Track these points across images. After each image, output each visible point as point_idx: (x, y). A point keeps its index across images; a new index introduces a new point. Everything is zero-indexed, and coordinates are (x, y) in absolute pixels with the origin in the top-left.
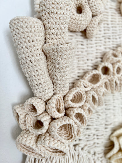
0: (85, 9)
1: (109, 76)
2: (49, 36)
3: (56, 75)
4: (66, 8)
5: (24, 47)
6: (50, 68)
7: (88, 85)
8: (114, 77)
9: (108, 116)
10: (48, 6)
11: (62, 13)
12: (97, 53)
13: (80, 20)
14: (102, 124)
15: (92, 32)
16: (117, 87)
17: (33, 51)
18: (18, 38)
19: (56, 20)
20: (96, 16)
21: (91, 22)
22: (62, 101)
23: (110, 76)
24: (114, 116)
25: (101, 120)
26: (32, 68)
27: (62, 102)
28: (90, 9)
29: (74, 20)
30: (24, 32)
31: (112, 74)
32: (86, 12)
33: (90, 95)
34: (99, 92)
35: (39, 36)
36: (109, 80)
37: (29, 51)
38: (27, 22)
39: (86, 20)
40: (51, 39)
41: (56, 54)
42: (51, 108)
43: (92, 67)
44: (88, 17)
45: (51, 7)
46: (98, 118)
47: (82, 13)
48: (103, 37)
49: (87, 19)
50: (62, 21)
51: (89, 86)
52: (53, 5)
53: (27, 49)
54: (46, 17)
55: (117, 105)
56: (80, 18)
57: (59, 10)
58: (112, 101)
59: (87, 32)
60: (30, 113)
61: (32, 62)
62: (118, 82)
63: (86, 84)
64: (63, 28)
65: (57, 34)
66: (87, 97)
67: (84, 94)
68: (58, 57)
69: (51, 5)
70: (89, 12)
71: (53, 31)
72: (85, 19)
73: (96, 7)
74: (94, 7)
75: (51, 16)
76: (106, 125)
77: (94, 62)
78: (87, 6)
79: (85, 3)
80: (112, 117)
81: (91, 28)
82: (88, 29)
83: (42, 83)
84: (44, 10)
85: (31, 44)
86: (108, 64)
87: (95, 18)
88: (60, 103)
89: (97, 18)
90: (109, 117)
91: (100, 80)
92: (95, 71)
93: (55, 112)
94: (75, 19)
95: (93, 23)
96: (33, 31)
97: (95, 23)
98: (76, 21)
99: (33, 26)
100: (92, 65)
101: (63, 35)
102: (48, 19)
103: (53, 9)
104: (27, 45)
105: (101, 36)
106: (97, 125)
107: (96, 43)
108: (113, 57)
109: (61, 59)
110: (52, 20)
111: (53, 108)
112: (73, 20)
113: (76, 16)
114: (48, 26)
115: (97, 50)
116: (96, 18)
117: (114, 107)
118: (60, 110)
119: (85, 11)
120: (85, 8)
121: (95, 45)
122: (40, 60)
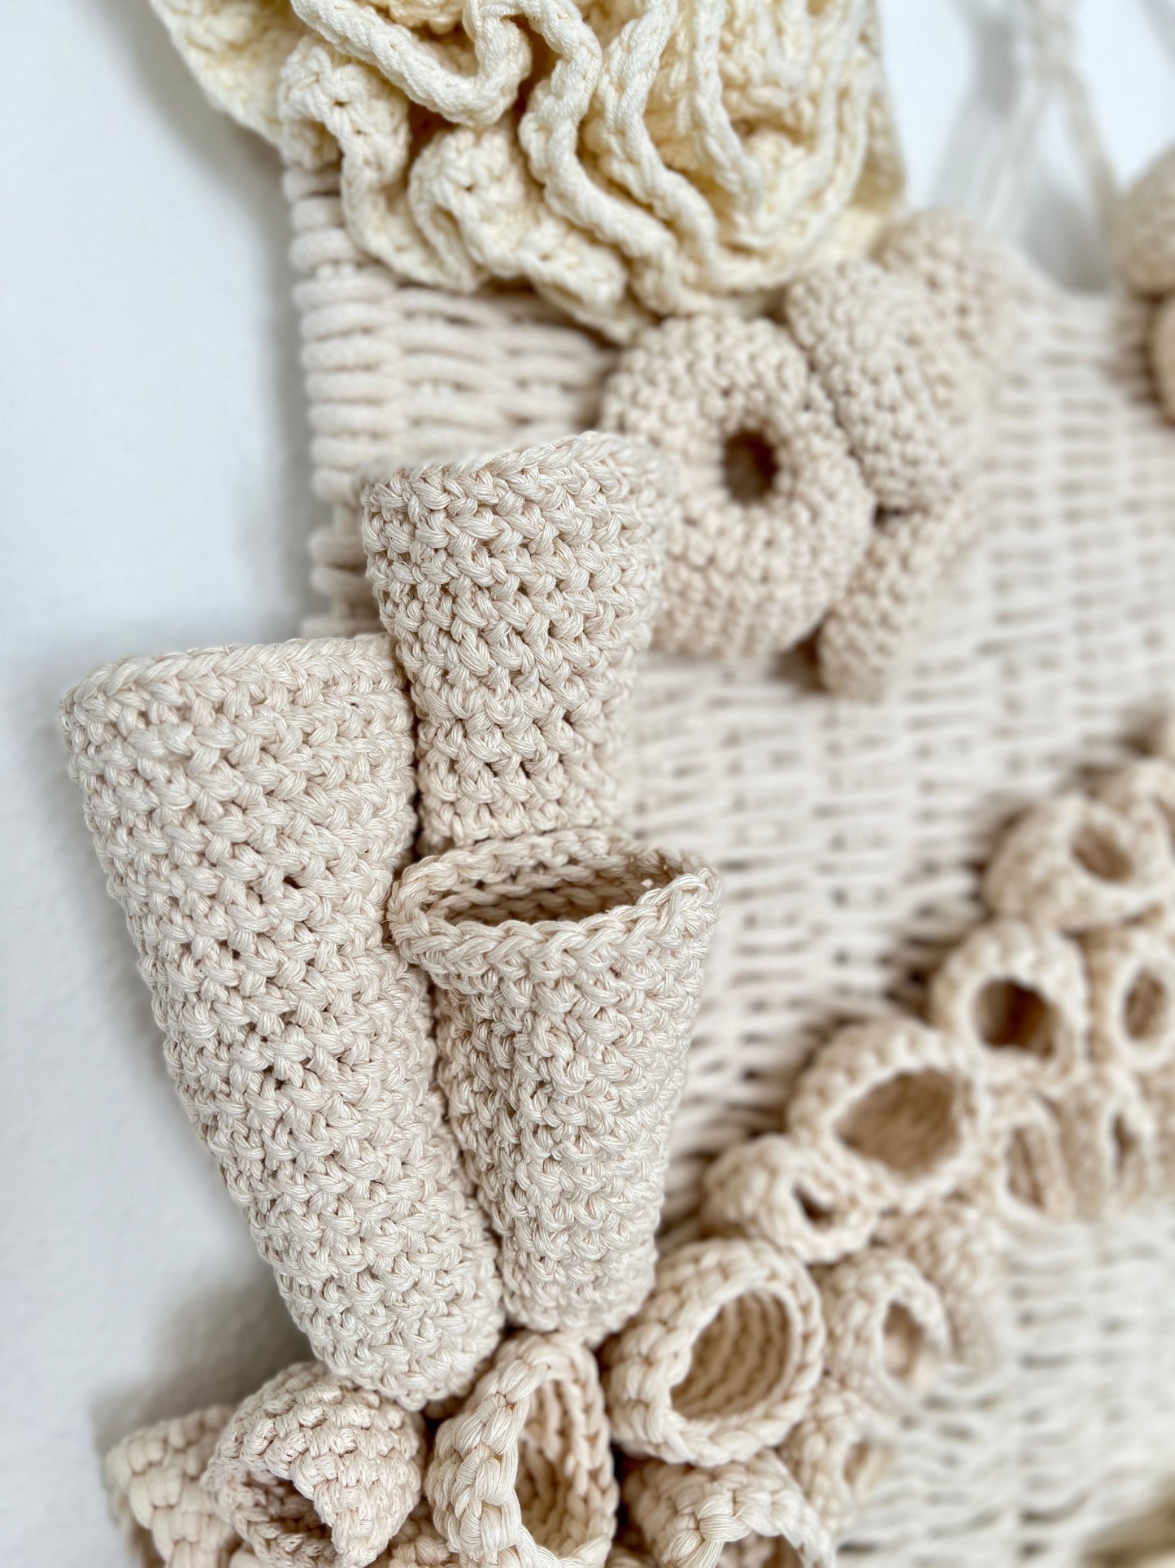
0: (807, 474)
1: (1052, 1068)
2: (452, 781)
3: (524, 1182)
4: (614, 527)
5: (204, 944)
6: (463, 1099)
7: (843, 1186)
8: (1100, 1080)
9: (1049, 1426)
10: (437, 531)
11: (580, 579)
12: (927, 816)
13: (756, 573)
14: (985, 1520)
15: (876, 660)
16: (1131, 1162)
17: (294, 970)
18: (146, 858)
19: (516, 655)
20: (917, 518)
21: (870, 574)
22: (583, 1395)
23: (1066, 1070)
24: (1115, 1416)
25: (980, 1474)
26: (283, 1138)
27: (587, 1409)
28: (852, 465)
29: (695, 568)
30: (204, 800)
31: (1079, 1047)
32: (816, 496)
33: (867, 1319)
34: (951, 1262)
35: (353, 817)
36: (1054, 1108)
37: (254, 981)
38: (238, 702)
39: (815, 573)
40: (472, 814)
41: (520, 997)
42: (478, 1510)
43: (885, 961)
44: (831, 541)
45: (466, 543)
46: (950, 1461)
47: (778, 502)
48: (988, 649)
49: (825, 561)
50: (576, 652)
51: (853, 1201)
52: (489, 516)
53: (236, 955)
54: (423, 621)
55: (1136, 1311)
56: (761, 560)
57: (549, 558)
58: (1090, 1275)
59: (827, 655)
60: (268, 1542)
61: (280, 1084)
62: (1143, 1123)
63: (830, 1186)
64: (591, 708)
65: (528, 767)
66: (839, 1330)
67: (805, 1309)
68: (543, 1026)
69: (467, 520)
70: (845, 494)
71: (491, 746)
72: (805, 560)
73: (910, 449)
74: (895, 447)
75: (474, 617)
76: (1031, 1517)
77: (901, 908)
78: (828, 437)
79: (805, 419)
80: (1095, 1430)
81: (864, 624)
82: (832, 631)
83: (384, 1265)
84: (405, 557)
85: (274, 910)
86: (1040, 963)
87: (902, 530)
88: (565, 1413)
89: (928, 542)
90: (1054, 1440)
91: (965, 1127)
92: (913, 1044)
93: (514, 1549)
94: (712, 560)
95: (882, 585)
96: (294, 785)
97: (904, 583)
98: (717, 580)
99: (292, 740)
100: (878, 943)
101: (594, 767)
102: (444, 642)
103: (483, 556)
104: (237, 927)
105: (963, 647)
106: (937, 1533)
107: (919, 724)
108: (1082, 880)
109: (565, 1051)
110: (479, 656)
111: (499, 1509)
112: (684, 573)
113: (722, 532)
114: (440, 703)
115: (928, 787)
116: (915, 533)
117: (1113, 1326)
118: (570, 1485)
119: (802, 487)
120: (804, 459)
121: (906, 742)
122: (360, 1048)
